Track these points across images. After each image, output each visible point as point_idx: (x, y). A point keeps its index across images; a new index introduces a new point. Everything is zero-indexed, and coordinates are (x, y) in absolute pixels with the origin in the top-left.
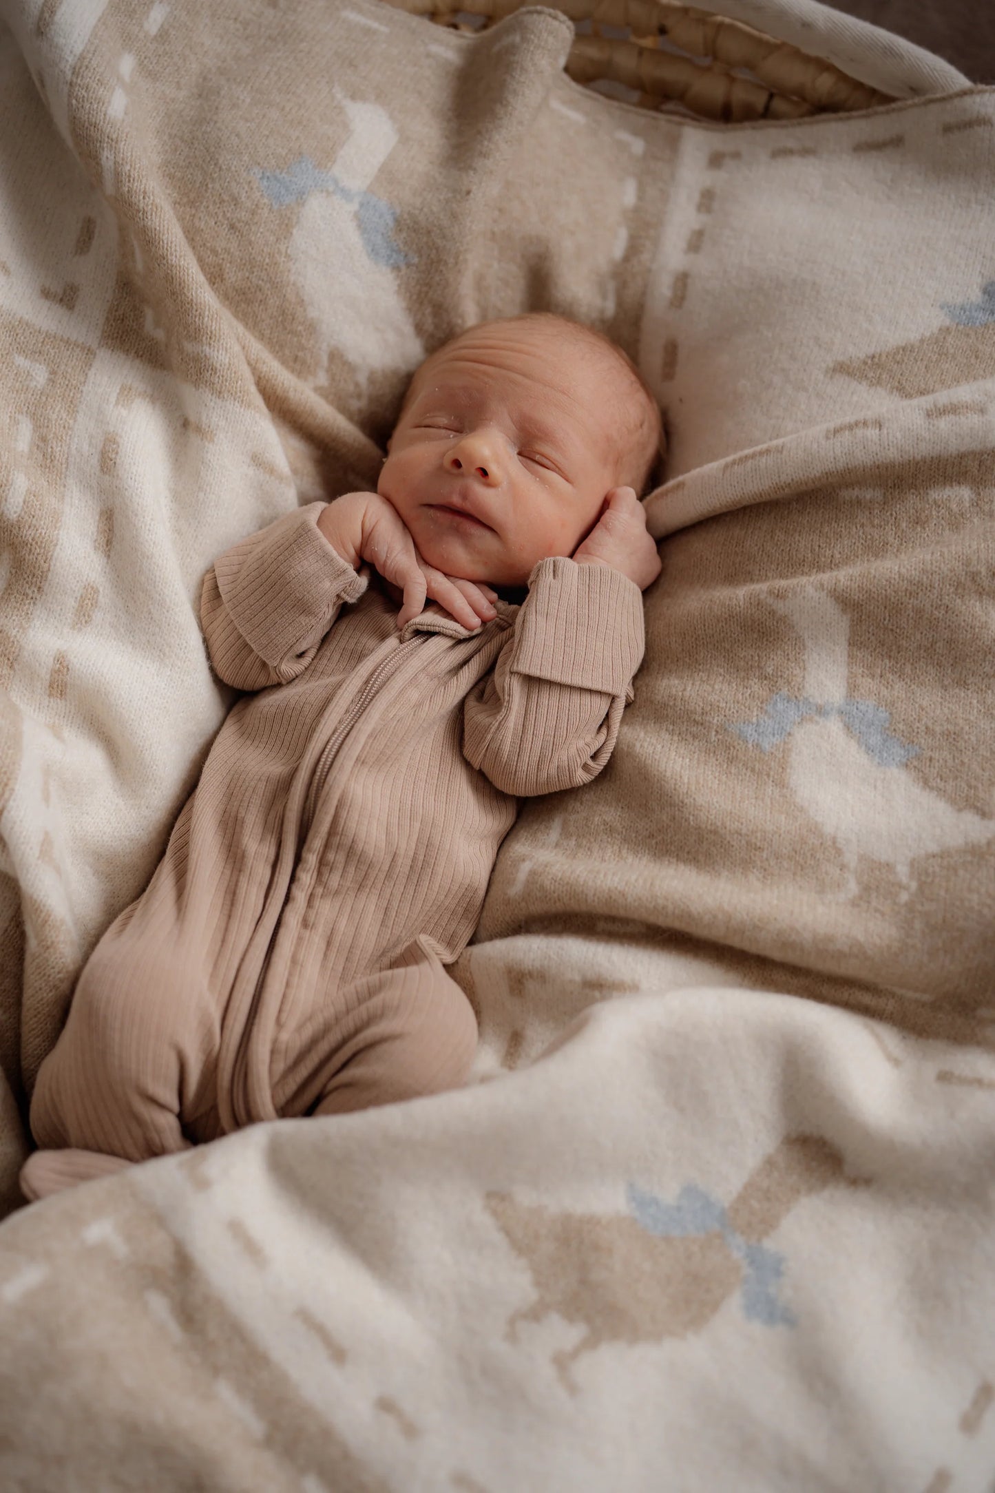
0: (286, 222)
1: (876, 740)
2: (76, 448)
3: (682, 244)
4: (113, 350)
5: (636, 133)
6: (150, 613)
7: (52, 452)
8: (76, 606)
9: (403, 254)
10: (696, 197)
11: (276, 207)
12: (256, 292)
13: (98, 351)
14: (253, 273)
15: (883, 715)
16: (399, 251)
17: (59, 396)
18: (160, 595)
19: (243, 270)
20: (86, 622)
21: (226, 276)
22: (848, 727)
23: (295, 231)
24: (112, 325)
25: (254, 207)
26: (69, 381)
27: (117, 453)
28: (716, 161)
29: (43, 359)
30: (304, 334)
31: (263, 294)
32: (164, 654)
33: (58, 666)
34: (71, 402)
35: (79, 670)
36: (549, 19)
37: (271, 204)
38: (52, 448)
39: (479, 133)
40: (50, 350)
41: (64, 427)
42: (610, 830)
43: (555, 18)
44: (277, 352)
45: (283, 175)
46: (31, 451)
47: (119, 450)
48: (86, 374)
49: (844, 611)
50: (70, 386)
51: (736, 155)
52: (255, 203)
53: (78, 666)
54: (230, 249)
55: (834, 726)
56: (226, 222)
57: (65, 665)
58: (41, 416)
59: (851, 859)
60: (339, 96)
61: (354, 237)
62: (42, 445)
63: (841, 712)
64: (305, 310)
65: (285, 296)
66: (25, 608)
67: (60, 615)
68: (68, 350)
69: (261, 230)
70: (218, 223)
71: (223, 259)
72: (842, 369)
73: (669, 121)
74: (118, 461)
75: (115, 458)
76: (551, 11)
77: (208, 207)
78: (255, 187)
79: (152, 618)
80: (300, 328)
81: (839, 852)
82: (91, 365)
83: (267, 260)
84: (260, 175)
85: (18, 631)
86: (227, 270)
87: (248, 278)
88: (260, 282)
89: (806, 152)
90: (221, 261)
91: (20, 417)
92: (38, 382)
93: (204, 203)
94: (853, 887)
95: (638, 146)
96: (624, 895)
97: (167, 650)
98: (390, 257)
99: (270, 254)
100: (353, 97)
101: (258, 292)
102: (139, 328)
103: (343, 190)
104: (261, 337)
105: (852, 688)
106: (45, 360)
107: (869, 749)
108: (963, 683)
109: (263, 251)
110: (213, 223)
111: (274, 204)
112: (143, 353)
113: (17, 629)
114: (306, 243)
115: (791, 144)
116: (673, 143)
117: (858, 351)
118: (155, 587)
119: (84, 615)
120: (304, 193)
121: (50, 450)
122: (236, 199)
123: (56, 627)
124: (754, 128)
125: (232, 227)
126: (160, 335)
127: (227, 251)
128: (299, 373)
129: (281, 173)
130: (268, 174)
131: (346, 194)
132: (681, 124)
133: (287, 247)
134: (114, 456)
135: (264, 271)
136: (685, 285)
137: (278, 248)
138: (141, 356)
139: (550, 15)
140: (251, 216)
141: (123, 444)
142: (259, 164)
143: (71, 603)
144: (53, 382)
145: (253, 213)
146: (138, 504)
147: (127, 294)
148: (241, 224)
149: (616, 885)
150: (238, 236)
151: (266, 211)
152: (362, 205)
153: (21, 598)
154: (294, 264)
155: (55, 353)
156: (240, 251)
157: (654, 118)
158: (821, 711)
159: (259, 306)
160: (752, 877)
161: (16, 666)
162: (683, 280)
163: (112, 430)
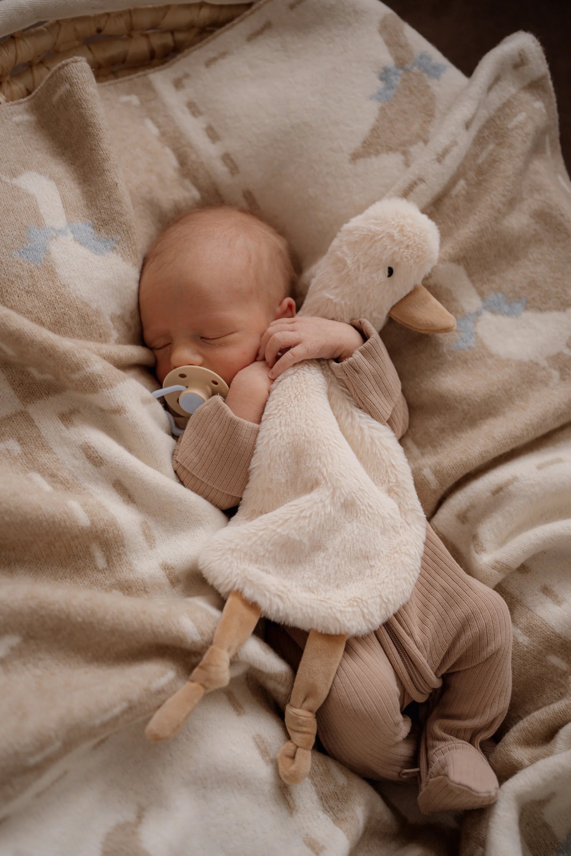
0: (50, 269)
1: (506, 308)
2: (72, 467)
3: (207, 140)
4: (33, 402)
5: (128, 93)
6: (178, 510)
7: (64, 479)
8: (144, 537)
9: (111, 240)
10: (186, 110)
11: (39, 265)
12: (63, 317)
13: (27, 409)
14: (55, 308)
15: (500, 295)
16: (108, 240)
17: (36, 448)
18: (176, 498)
19: (49, 311)
20: (154, 541)
21: (44, 321)
22: (493, 312)
23: (57, 271)
24: (19, 390)
25: (30, 274)
26: (32, 436)
27: (97, 452)
28: (178, 84)
29: (7, 437)
30: (97, 319)
31: (67, 316)
32: (200, 521)
33: (167, 571)
34: (43, 446)
35: (178, 564)
36: (74, 64)
37: (36, 265)
38: (61, 476)
39: (92, 150)
40: (6, 429)
41: (55, 462)
42: (443, 430)
43: (76, 62)
44: (91, 339)
45: (29, 245)
46: (53, 487)
47: (96, 449)
48: (35, 426)
49: (459, 264)
50: (34, 439)
51: (187, 76)
52: (29, 271)
53: (176, 563)
54: (35, 305)
55: (487, 316)
56: (23, 292)
57: (170, 568)
58: (39, 466)
59: (544, 363)
60: (8, 180)
61: (83, 251)
62: (55, 479)
63: (485, 308)
64: (90, 307)
65: (77, 308)
66: (124, 561)
67: (141, 549)
68: (13, 421)
69: (43, 283)
70: (20, 296)
71: (36, 313)
72: (355, 157)
73: (138, 77)
74: (101, 455)
75: (98, 455)
76: (71, 59)
77: (7, 291)
78: (21, 262)
79: (181, 511)
80: (94, 318)
81: (537, 364)
82: (32, 419)
83: (57, 296)
84: (18, 254)
85: (133, 574)
86: (43, 317)
87: (55, 313)
88: (62, 310)
89: (223, 55)
90: (36, 315)
91: (29, 475)
92: (17, 450)
93: (4, 291)
94: (556, 374)
95: (134, 100)
96: (487, 452)
97: (199, 518)
98: (106, 247)
99: (55, 292)
100: (14, 176)
101: (65, 317)
102: (33, 380)
103: (60, 231)
104: (80, 337)
105: (481, 294)
106: (8, 436)
107: (508, 314)
108: (517, 259)
109: (51, 293)
110: (17, 298)
111: (37, 264)
112: (48, 391)
113: (131, 574)
114: (66, 272)
115: (212, 55)
116: (149, 87)
117: (356, 144)
118: (171, 497)
119: (150, 538)
120: (46, 247)
121: (61, 478)
122: (18, 276)
123: (144, 556)
124: (184, 57)
125: (27, 292)
126: (48, 377)
127: (35, 307)
128: (105, 341)
129: (27, 245)
130: (22, 250)
131: (61, 232)
132: (145, 75)
133: (60, 281)
134: (96, 455)
135: (60, 303)
136: (232, 160)
137: (57, 286)
138: (49, 393)
139: (73, 62)
140: (32, 280)
141: (95, 445)
142: (13, 248)
143: (141, 538)
144: (25, 444)
145: (32, 277)
146: (131, 467)
147: (10, 368)
148: (31, 287)
149: (481, 450)
150: (34, 295)
151: (37, 271)
152: (73, 232)
153: (118, 558)
154: (69, 288)
155: (9, 428)
156: (41, 302)
157: (131, 80)
158: (478, 314)
159: (69, 322)
160: (517, 402)
161: (148, 590)
162: (227, 158)
163: (81, 443)
